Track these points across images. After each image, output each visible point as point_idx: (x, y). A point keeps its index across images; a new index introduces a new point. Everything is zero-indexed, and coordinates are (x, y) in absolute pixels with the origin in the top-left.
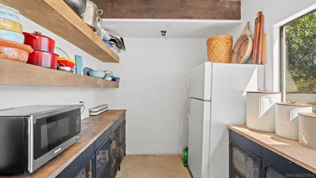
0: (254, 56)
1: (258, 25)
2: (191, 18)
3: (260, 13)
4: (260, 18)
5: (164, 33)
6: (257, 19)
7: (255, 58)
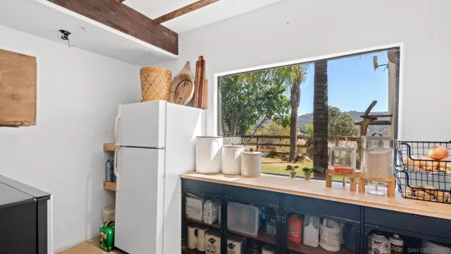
0: (196, 100)
1: (200, 69)
2: (126, 31)
3: (202, 57)
4: (201, 63)
5: (65, 34)
6: (198, 62)
7: (198, 102)
